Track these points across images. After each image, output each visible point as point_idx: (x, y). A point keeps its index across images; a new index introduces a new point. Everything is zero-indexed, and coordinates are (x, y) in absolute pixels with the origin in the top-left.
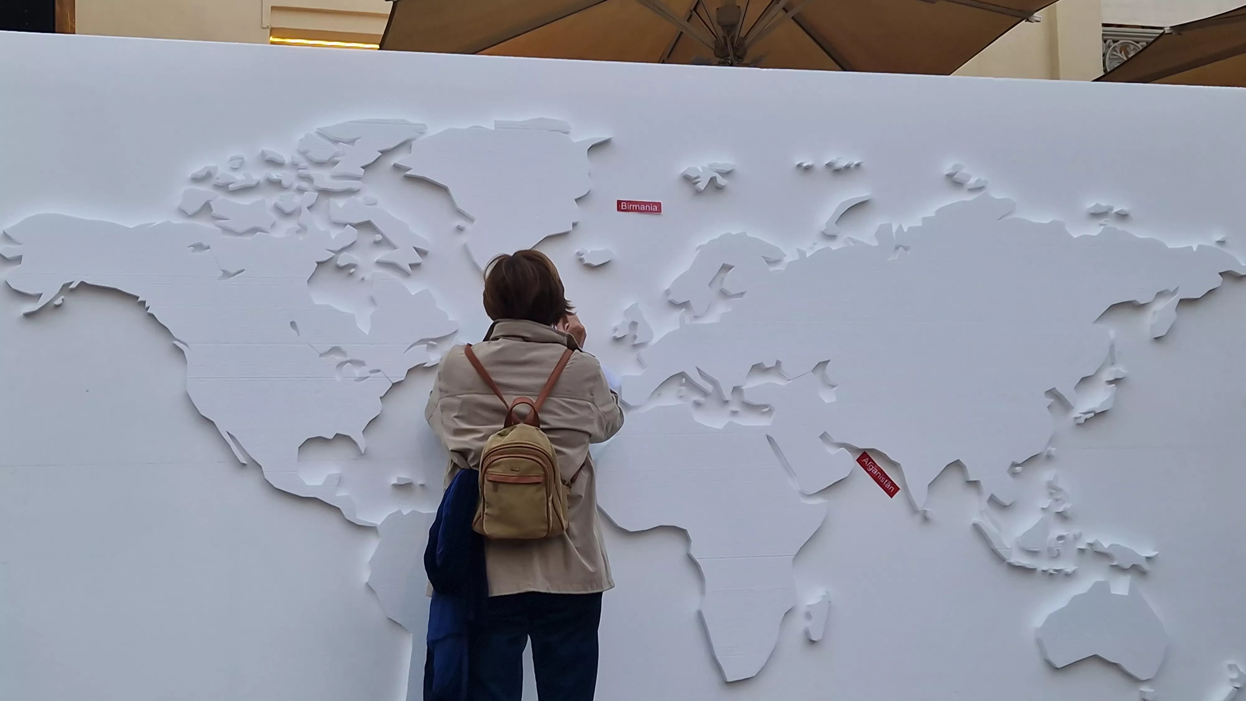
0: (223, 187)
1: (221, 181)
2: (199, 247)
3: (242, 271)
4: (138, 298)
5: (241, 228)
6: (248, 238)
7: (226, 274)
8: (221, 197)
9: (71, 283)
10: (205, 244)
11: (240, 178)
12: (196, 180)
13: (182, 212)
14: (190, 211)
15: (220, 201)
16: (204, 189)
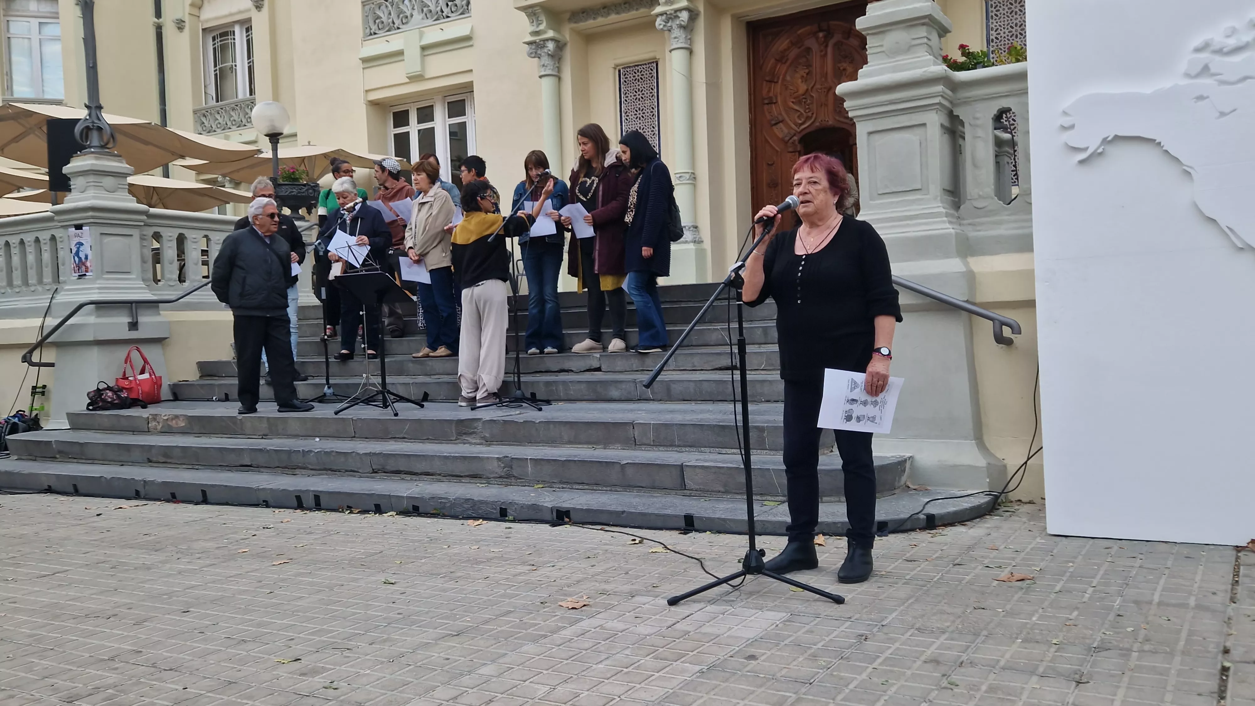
0: (1220, 52)
1: (1217, 47)
2: (1201, 98)
3: (1234, 110)
4: (1155, 140)
5: (1234, 78)
6: (1240, 85)
7: (1223, 114)
8: (1218, 58)
9: (1107, 137)
10: (1205, 95)
11: (1232, 42)
12: (1198, 50)
13: (1187, 75)
14: (1193, 73)
15: (1217, 63)
16: (1204, 56)
